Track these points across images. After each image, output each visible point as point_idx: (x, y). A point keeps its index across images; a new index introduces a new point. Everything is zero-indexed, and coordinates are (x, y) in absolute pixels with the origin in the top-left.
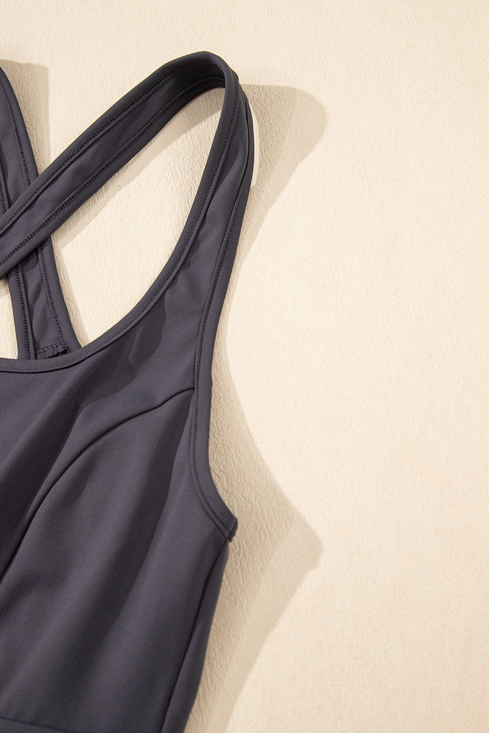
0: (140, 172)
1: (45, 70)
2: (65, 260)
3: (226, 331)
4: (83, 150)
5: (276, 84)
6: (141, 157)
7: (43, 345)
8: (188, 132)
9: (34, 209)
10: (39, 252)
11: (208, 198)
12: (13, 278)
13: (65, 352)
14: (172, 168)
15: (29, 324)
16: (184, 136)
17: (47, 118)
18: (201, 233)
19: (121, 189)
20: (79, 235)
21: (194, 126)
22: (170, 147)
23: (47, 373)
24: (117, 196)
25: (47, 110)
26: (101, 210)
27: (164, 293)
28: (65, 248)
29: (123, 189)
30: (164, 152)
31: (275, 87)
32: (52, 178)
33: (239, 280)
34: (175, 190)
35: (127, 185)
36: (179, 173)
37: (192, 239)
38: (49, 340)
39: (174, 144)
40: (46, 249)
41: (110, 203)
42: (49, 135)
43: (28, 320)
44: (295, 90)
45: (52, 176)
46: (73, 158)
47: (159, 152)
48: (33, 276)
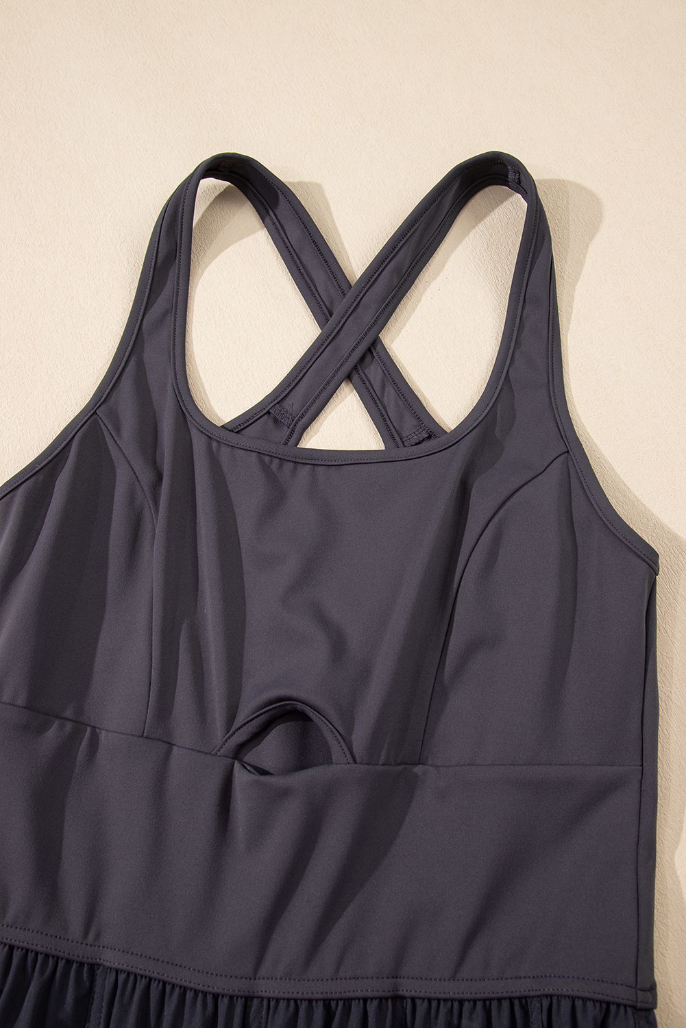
0: (443, 266)
1: (319, 186)
2: (397, 354)
3: (573, 398)
4: (396, 251)
5: (545, 178)
6: (439, 253)
7: (405, 434)
8: (477, 227)
9: (359, 310)
10: (372, 350)
11: (525, 282)
12: (355, 377)
13: (429, 437)
14: (472, 260)
15: (386, 416)
16: (474, 232)
17: (336, 228)
18: (524, 315)
19: (429, 285)
20: (403, 331)
21: (480, 222)
22: (464, 242)
23: (426, 457)
24: (428, 291)
25: (333, 221)
26: (417, 306)
27: (508, 371)
28: (394, 344)
29: (432, 285)
30: (460, 247)
31: (544, 180)
32: (372, 280)
33: (569, 352)
34: (482, 280)
35: (434, 281)
36: (481, 265)
37: (518, 320)
38: (408, 427)
39: (467, 239)
40: (378, 347)
41: (423, 298)
42: (342, 244)
43: (384, 413)
44: (563, 181)
45: (371, 278)
46: (388, 260)
47: (456, 247)
48: (374, 372)
